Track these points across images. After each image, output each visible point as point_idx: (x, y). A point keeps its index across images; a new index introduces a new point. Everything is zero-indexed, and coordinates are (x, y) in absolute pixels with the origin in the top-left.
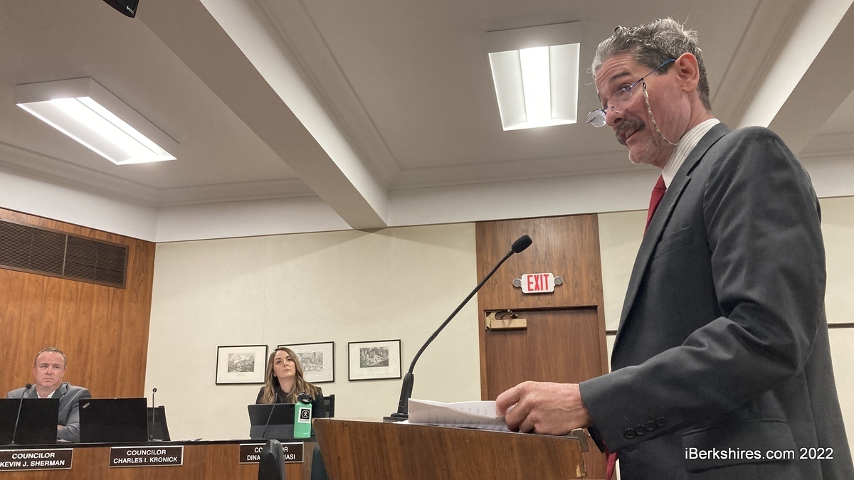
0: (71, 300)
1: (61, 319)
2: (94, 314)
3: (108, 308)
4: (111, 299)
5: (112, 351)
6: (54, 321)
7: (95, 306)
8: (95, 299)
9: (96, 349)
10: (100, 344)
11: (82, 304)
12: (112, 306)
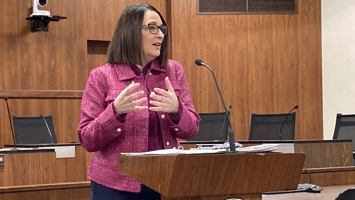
0: (256, 29)
1: (250, 45)
2: (274, 37)
3: (285, 32)
4: (287, 24)
5: (292, 65)
6: (245, 47)
7: (274, 31)
8: (274, 26)
9: (279, 65)
10: (282, 61)
11: (264, 31)
12: (288, 30)
